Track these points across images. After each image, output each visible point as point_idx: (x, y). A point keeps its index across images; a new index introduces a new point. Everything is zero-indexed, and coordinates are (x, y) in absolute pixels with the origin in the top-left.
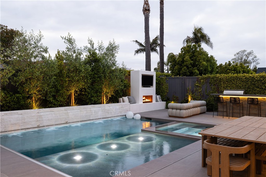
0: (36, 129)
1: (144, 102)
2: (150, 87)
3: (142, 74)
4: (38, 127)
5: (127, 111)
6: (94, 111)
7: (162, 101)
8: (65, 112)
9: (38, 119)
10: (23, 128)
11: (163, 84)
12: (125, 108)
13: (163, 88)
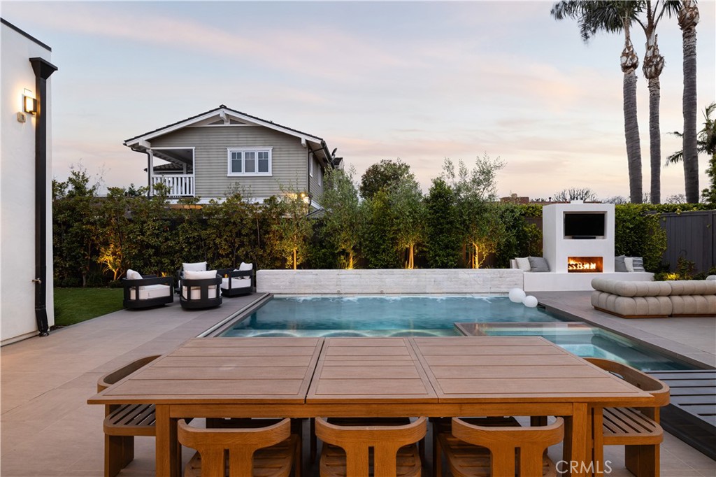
0: (336, 296)
1: (569, 271)
2: (595, 238)
3: (564, 212)
4: (339, 293)
5: (516, 284)
6: (433, 280)
7: (647, 271)
8: (379, 276)
9: (338, 283)
10: (318, 292)
11: (653, 230)
12: (508, 279)
13: (652, 240)
